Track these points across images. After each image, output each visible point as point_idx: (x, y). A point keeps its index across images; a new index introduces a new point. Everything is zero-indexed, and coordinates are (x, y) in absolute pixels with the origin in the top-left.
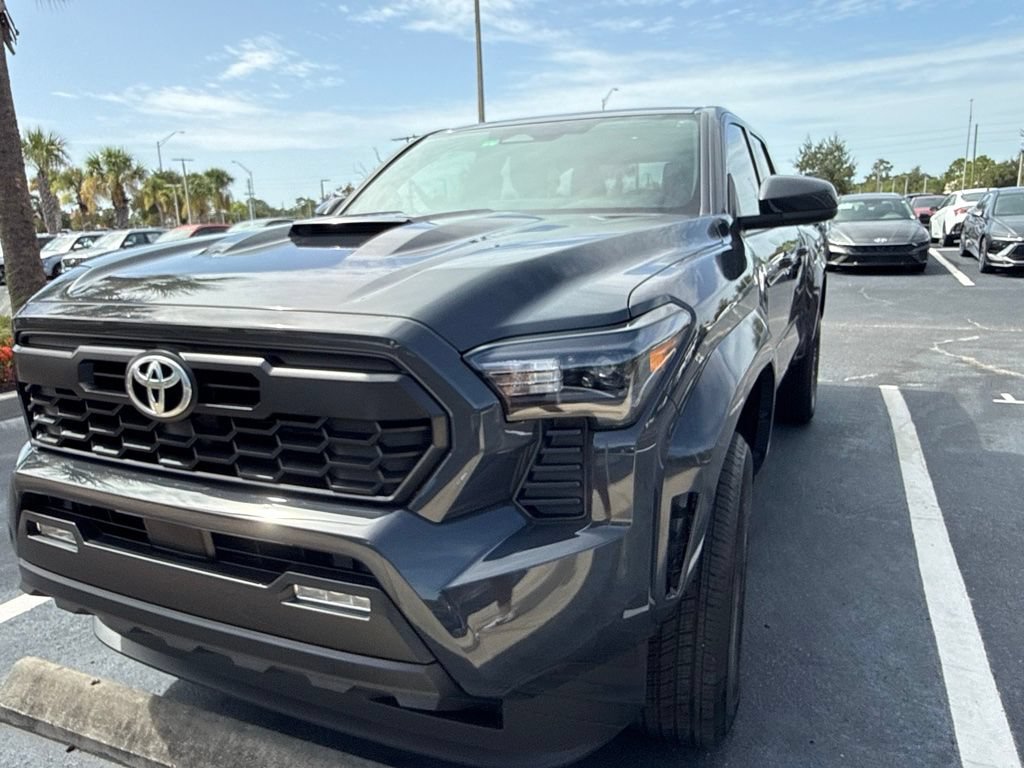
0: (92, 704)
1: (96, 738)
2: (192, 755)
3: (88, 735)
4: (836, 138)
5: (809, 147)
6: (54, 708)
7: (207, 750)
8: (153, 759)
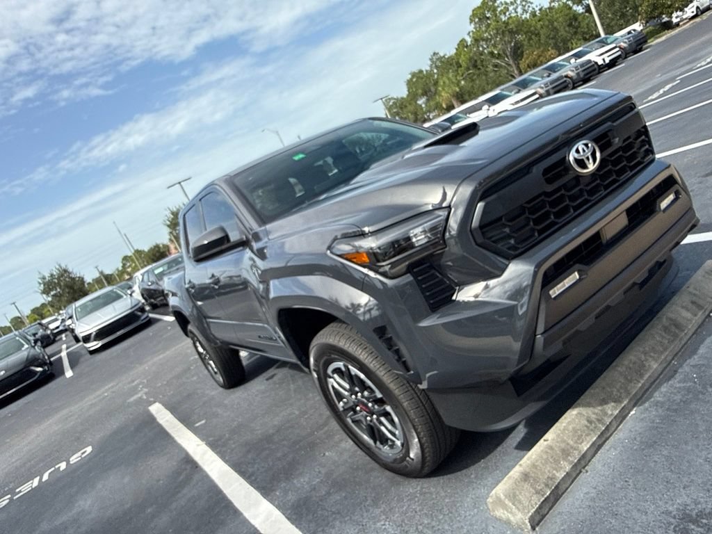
3: (585, 449)
4: (59, 265)
5: (44, 278)
8: (616, 412)
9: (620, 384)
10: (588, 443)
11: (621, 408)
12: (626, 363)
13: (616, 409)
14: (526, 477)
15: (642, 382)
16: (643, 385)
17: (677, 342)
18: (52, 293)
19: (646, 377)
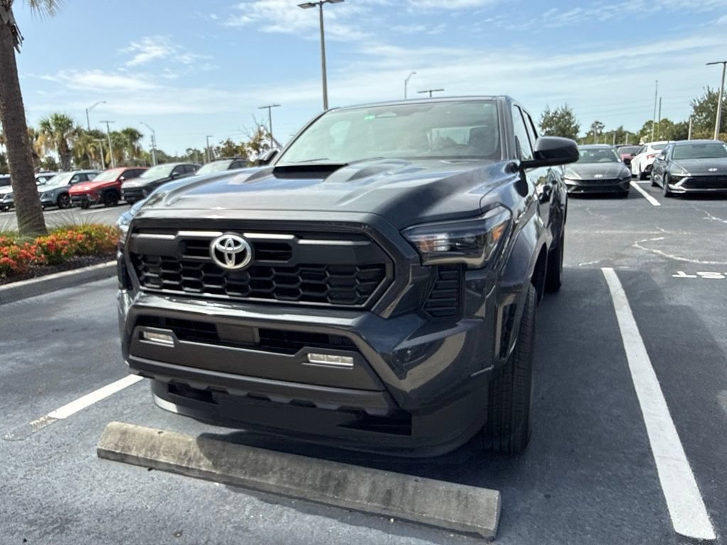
0: (161, 443)
1: (167, 461)
2: (228, 465)
3: (161, 460)
4: (566, 107)
5: (548, 113)
6: (137, 447)
7: (236, 463)
8: (204, 469)
9: (234, 460)
11: (210, 470)
13: (208, 467)
14: (124, 433)
17: (317, 494)
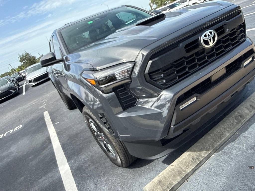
3: (189, 171)
8: (206, 155)
9: (210, 142)
10: (191, 169)
11: (208, 153)
12: (215, 132)
13: (206, 153)
14: (160, 182)
15: (220, 142)
16: (221, 143)
17: (240, 124)
18: (23, 62)
19: (223, 139)
